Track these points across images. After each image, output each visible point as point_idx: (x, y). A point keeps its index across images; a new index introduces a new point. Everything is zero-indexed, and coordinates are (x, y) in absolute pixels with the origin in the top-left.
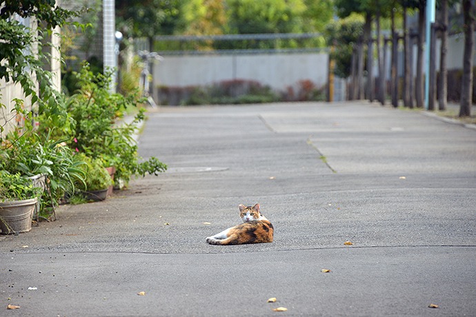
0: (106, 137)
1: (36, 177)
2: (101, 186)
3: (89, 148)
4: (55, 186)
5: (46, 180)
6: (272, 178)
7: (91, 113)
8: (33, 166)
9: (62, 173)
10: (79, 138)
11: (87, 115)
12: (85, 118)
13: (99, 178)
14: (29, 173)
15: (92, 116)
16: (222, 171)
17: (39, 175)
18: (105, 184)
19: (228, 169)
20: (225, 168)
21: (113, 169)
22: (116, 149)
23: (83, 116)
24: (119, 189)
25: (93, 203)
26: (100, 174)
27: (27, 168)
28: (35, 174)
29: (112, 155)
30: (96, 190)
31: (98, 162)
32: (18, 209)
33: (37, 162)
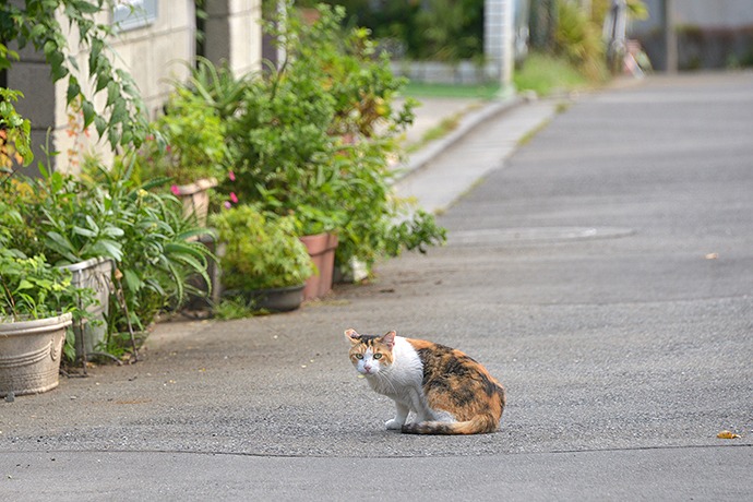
0: (321, 168)
1: (83, 265)
2: (288, 278)
3: (273, 191)
4: (135, 284)
5: (113, 272)
6: (710, 256)
7: (280, 112)
8: (79, 242)
9: (154, 257)
10: (243, 170)
11: (269, 119)
12: (266, 123)
13: (280, 261)
14: (70, 256)
15: (281, 119)
16: (618, 236)
17: (92, 261)
18: (295, 273)
19: (633, 234)
20: (629, 231)
21: (328, 239)
22: (334, 194)
23: (261, 120)
24: (352, 282)
25: (265, 318)
26: (285, 253)
27: (67, 244)
28: (84, 258)
29: (328, 209)
30: (277, 286)
31: (283, 225)
32: (19, 341)
33: (86, 233)
